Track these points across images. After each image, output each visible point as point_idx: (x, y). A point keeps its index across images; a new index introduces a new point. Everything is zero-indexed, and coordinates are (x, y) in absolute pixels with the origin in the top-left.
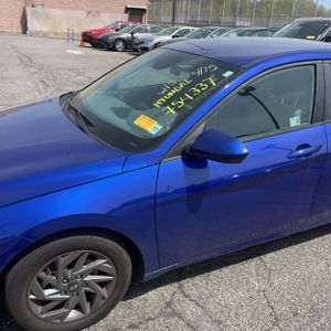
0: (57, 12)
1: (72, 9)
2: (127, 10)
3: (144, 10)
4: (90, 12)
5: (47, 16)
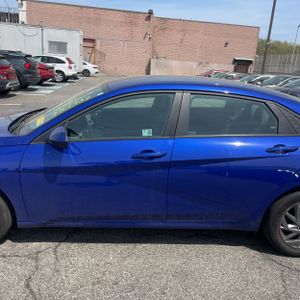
0: (174, 63)
1: (187, 60)
2: (235, 61)
3: (251, 62)
4: (201, 63)
5: (166, 66)
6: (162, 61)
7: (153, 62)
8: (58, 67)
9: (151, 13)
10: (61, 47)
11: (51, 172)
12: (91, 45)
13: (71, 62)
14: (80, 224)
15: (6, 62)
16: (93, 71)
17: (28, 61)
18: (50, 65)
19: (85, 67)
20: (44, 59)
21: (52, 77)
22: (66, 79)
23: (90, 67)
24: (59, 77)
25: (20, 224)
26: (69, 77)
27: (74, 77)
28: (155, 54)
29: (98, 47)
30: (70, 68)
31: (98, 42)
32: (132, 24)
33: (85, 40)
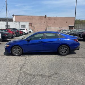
4: (60, 28)
6: (49, 28)
7: (47, 28)
8: (24, 31)
9: (46, 16)
10: (24, 26)
11: (28, 45)
12: (31, 25)
13: (27, 30)
14: (32, 52)
15: (13, 31)
16: (32, 31)
17: (17, 30)
18: (22, 31)
19: (30, 31)
20: (20, 29)
21: (23, 33)
22: (25, 34)
23: (31, 30)
24: (24, 33)
25: (24, 52)
26: (26, 33)
27: (27, 33)
28: (48, 26)
29: (33, 25)
30: (26, 31)
31: (33, 24)
32: (41, 19)
33: (30, 24)
